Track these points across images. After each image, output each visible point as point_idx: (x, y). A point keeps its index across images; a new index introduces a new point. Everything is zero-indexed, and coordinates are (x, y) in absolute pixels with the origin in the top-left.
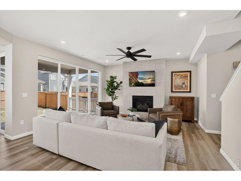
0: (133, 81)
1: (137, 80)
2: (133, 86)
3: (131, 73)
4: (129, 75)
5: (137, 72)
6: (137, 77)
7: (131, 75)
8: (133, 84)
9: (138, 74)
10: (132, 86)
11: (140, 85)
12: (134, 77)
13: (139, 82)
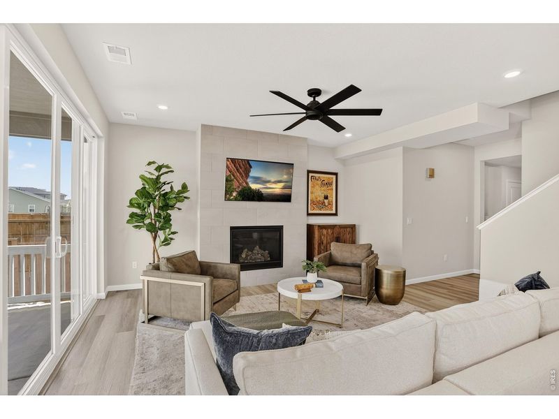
0: (235, 184)
1: (247, 183)
2: (236, 199)
3: (233, 161)
4: (227, 167)
5: (248, 161)
6: (247, 175)
7: (232, 166)
8: (234, 194)
9: (251, 167)
10: (231, 200)
11: (254, 196)
12: (240, 174)
13: (250, 188)
